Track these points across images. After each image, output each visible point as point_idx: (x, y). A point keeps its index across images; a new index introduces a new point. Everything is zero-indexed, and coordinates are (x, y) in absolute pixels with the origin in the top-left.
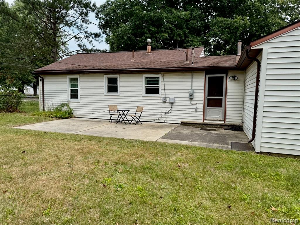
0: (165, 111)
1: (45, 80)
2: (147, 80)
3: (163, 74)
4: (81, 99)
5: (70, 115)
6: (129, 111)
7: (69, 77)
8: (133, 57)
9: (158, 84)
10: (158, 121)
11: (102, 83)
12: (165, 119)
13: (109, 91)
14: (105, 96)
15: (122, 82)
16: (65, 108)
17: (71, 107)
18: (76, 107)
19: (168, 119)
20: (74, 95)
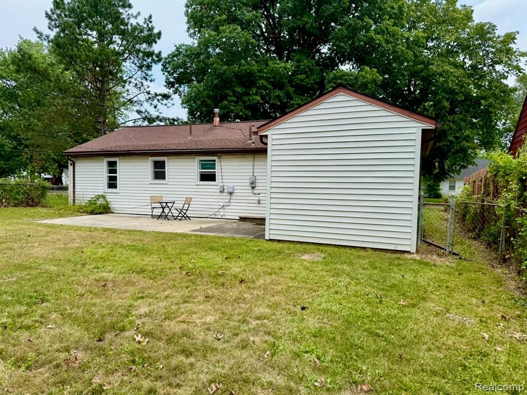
0: (222, 204)
1: (76, 165)
2: (202, 164)
3: (220, 156)
4: (121, 188)
5: (106, 210)
6: (174, 202)
7: (106, 160)
8: (191, 133)
9: (214, 168)
10: (214, 217)
11: (146, 167)
12: (222, 214)
13: (155, 178)
14: (150, 184)
15: (172, 166)
16: (101, 202)
17: (108, 200)
18: (114, 199)
19: (226, 214)
20: (112, 183)
